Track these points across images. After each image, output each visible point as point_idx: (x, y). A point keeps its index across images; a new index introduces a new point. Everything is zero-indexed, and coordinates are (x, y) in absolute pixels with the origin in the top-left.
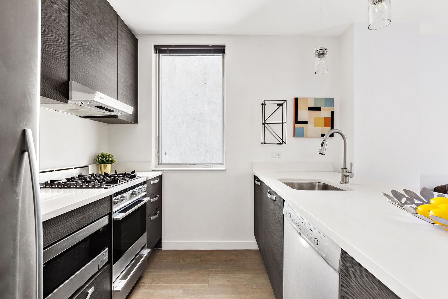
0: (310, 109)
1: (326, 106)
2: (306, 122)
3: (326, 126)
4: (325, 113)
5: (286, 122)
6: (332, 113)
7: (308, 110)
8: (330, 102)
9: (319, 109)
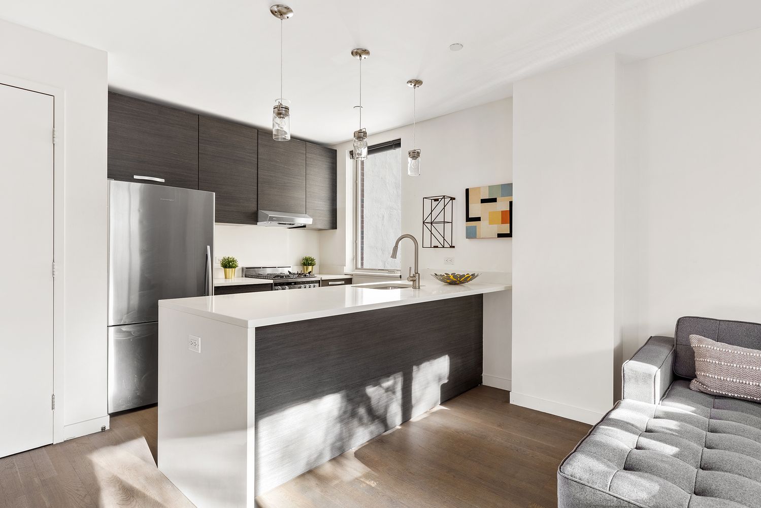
0: (483, 201)
1: (503, 196)
2: (478, 219)
3: (503, 222)
4: (502, 205)
5: (452, 223)
6: (511, 203)
7: (481, 203)
8: (507, 189)
9: (494, 200)
